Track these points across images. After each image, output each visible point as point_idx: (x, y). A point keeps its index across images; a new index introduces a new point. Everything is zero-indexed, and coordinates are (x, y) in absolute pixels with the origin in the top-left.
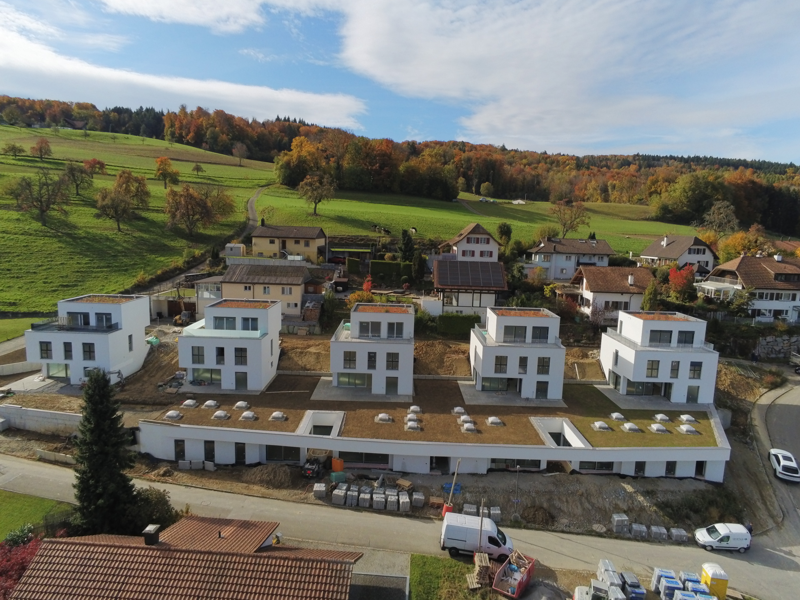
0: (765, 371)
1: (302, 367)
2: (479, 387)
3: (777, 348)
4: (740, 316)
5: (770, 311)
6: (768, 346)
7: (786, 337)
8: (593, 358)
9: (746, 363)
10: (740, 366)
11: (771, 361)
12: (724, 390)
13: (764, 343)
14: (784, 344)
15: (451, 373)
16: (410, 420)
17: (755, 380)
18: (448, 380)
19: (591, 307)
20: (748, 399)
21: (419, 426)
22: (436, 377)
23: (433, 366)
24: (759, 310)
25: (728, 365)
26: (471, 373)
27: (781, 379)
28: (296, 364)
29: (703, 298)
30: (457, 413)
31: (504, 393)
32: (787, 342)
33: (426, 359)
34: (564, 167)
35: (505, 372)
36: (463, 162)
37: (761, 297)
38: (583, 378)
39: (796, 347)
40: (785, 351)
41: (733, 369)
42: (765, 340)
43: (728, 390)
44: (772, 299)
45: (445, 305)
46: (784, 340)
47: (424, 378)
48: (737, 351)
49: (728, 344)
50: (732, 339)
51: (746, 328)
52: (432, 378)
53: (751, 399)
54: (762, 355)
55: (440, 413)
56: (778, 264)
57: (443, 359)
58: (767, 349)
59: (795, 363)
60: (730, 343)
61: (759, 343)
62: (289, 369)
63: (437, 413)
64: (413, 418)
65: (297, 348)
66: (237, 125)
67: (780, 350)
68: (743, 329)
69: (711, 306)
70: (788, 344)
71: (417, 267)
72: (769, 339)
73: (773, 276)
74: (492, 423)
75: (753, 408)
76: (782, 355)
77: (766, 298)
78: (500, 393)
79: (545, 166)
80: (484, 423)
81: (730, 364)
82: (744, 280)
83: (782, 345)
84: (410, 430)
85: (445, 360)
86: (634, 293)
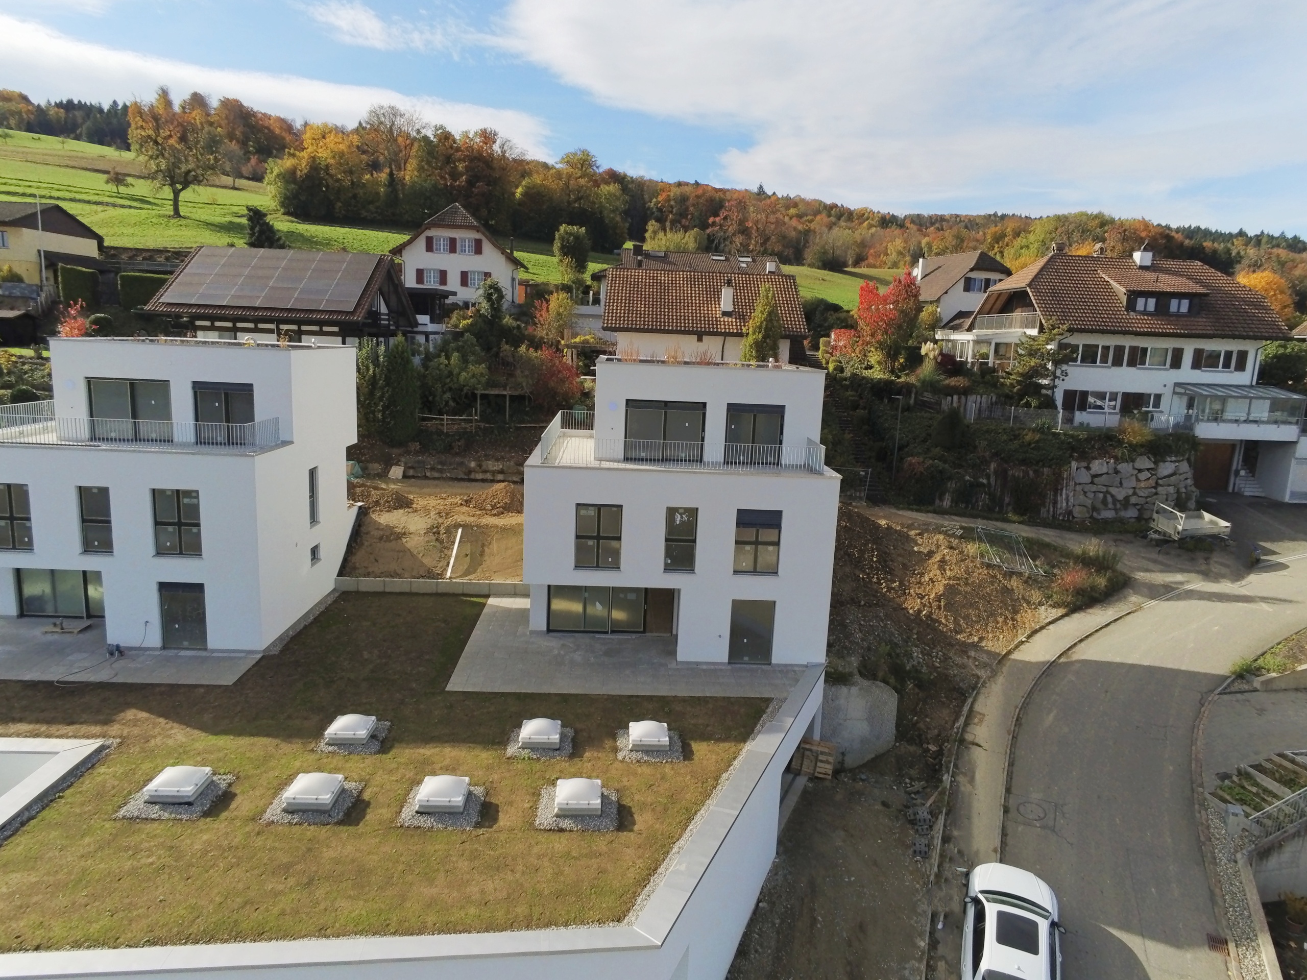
0: (1069, 555)
3: (1120, 494)
4: (1028, 405)
5: (1114, 397)
6: (1094, 488)
7: (1144, 462)
9: (1021, 531)
10: (994, 539)
11: (1097, 527)
12: (920, 611)
13: (1084, 477)
14: (1138, 480)
17: (1030, 581)
20: (988, 645)
24: (1084, 394)
25: (961, 537)
27: (1110, 580)
29: (935, 358)
32: (1147, 474)
34: (861, 224)
36: (672, 203)
37: (1090, 356)
38: (467, 573)
39: (1171, 490)
40: (1142, 501)
41: (972, 548)
42: (1088, 468)
43: (929, 616)
44: (1118, 362)
46: (1140, 471)
48: (1007, 500)
49: (985, 481)
50: (993, 466)
51: (1037, 437)
53: (996, 644)
54: (1078, 512)
56: (1140, 272)
58: (1091, 495)
59: (1165, 534)
60: (988, 477)
61: (1070, 477)
67: (1127, 498)
68: (1028, 437)
69: (953, 381)
70: (1152, 482)
72: (1098, 466)
73: (1124, 299)
75: (994, 674)
76: (1132, 513)
77: (1104, 360)
79: (826, 220)
81: (968, 535)
82: (1046, 312)
83: (1133, 483)
86: (725, 335)
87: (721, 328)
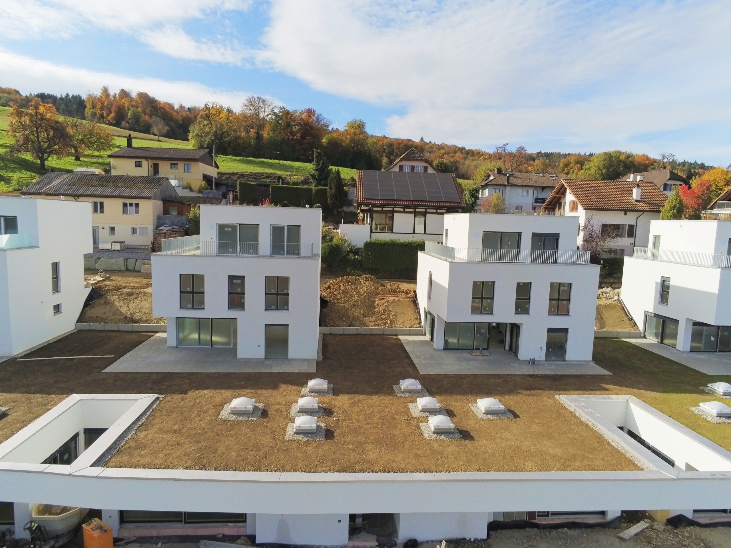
1: (126, 317)
2: (439, 343)
8: (607, 298)
15: (386, 323)
16: (303, 411)
18: (381, 335)
19: (582, 234)
21: (323, 425)
22: (362, 330)
23: (356, 312)
26: (420, 323)
28: (117, 312)
30: (406, 391)
31: (485, 352)
33: (345, 301)
34: (479, 158)
35: (490, 311)
38: (602, 328)
45: (374, 231)
47: (341, 332)
52: (355, 332)
55: (371, 394)
57: (373, 302)
62: (102, 320)
63: (363, 392)
64: (310, 406)
65: (125, 287)
66: (161, 108)
71: (333, 191)
74: (488, 412)
78: (478, 353)
79: (461, 156)
80: (468, 414)
84: (300, 437)
85: (376, 303)
86: (644, 211)
87: (640, 208)
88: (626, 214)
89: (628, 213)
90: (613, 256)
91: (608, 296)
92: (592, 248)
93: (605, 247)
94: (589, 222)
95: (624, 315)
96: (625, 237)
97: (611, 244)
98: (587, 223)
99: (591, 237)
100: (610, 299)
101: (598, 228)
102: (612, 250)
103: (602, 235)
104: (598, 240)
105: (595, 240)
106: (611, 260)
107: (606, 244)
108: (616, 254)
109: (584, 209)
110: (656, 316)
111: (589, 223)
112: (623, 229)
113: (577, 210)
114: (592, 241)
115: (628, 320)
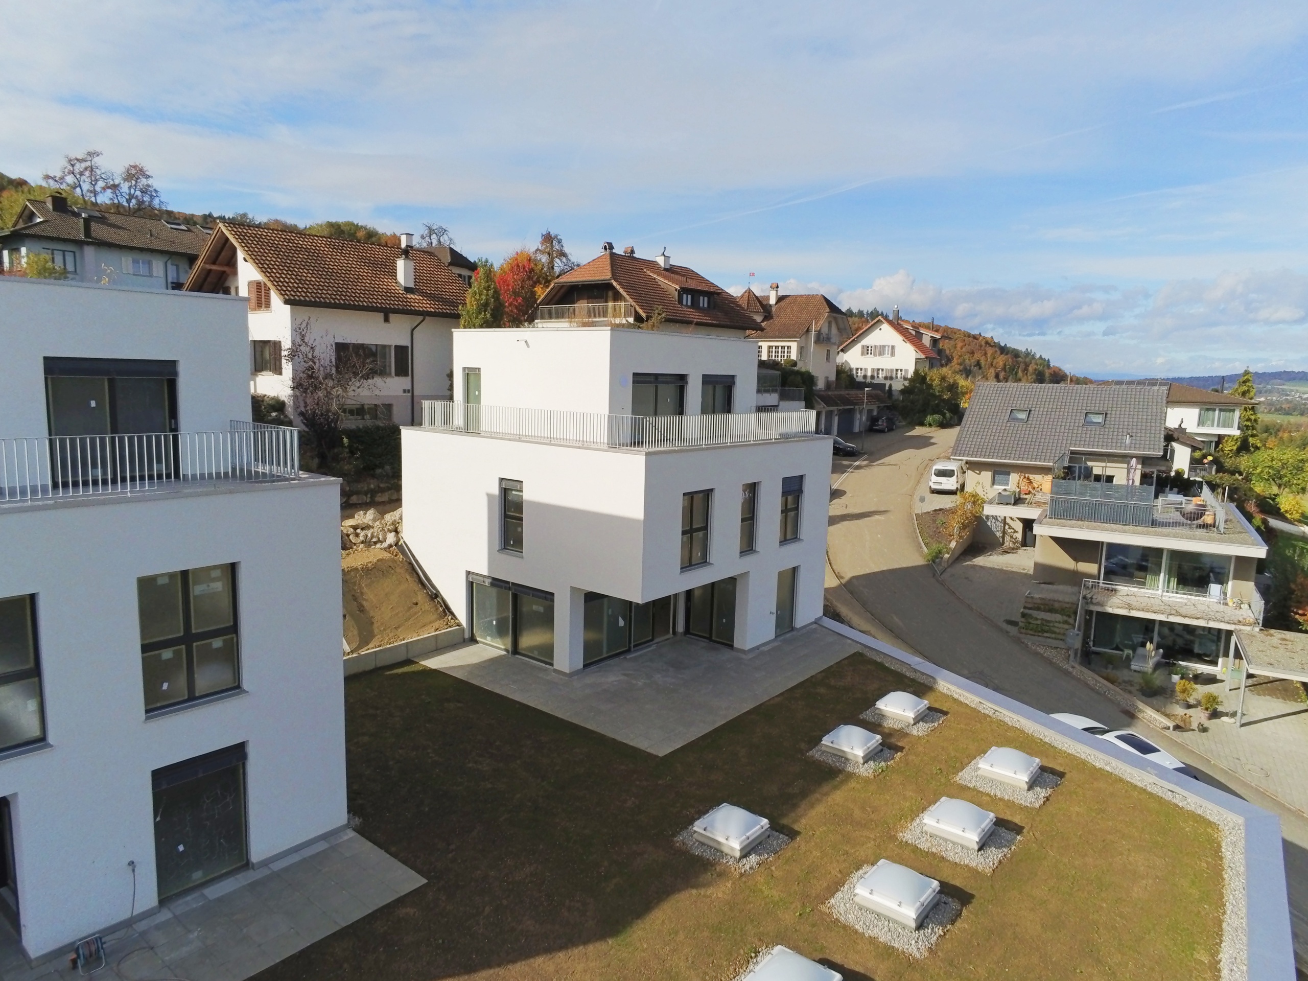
8: (368, 543)
19: (287, 369)
38: (365, 641)
73: (675, 294)
82: (636, 300)
86: (425, 314)
87: (417, 306)
88: (386, 320)
89: (392, 317)
90: (368, 422)
91: (369, 535)
92: (318, 404)
93: (349, 402)
94: (303, 336)
95: (417, 587)
96: (389, 375)
97: (362, 394)
98: (298, 340)
99: (311, 377)
100: (375, 543)
101: (326, 355)
102: (366, 407)
103: (337, 371)
104: (331, 383)
105: (321, 383)
106: (367, 431)
107: (351, 393)
108: (375, 417)
109: (287, 302)
110: (497, 583)
111: (303, 340)
112: (384, 356)
113: (268, 305)
114: (316, 388)
115: (428, 599)
